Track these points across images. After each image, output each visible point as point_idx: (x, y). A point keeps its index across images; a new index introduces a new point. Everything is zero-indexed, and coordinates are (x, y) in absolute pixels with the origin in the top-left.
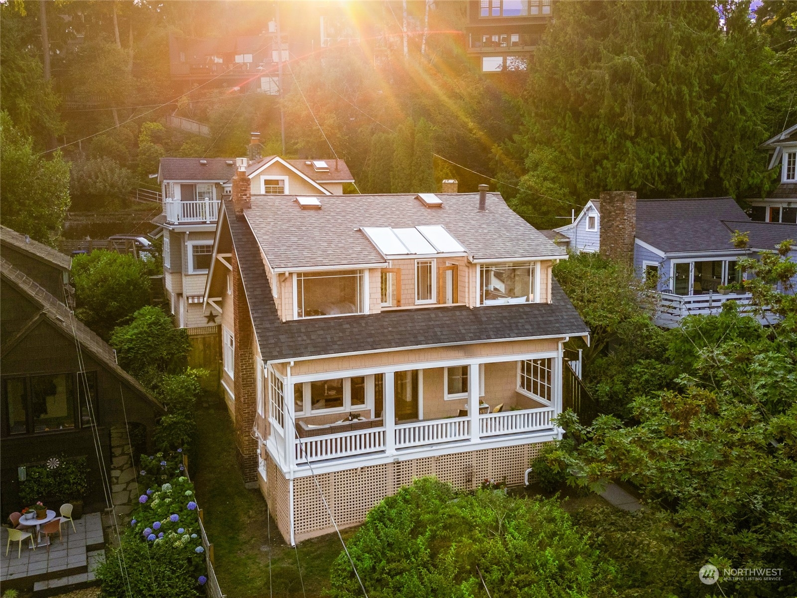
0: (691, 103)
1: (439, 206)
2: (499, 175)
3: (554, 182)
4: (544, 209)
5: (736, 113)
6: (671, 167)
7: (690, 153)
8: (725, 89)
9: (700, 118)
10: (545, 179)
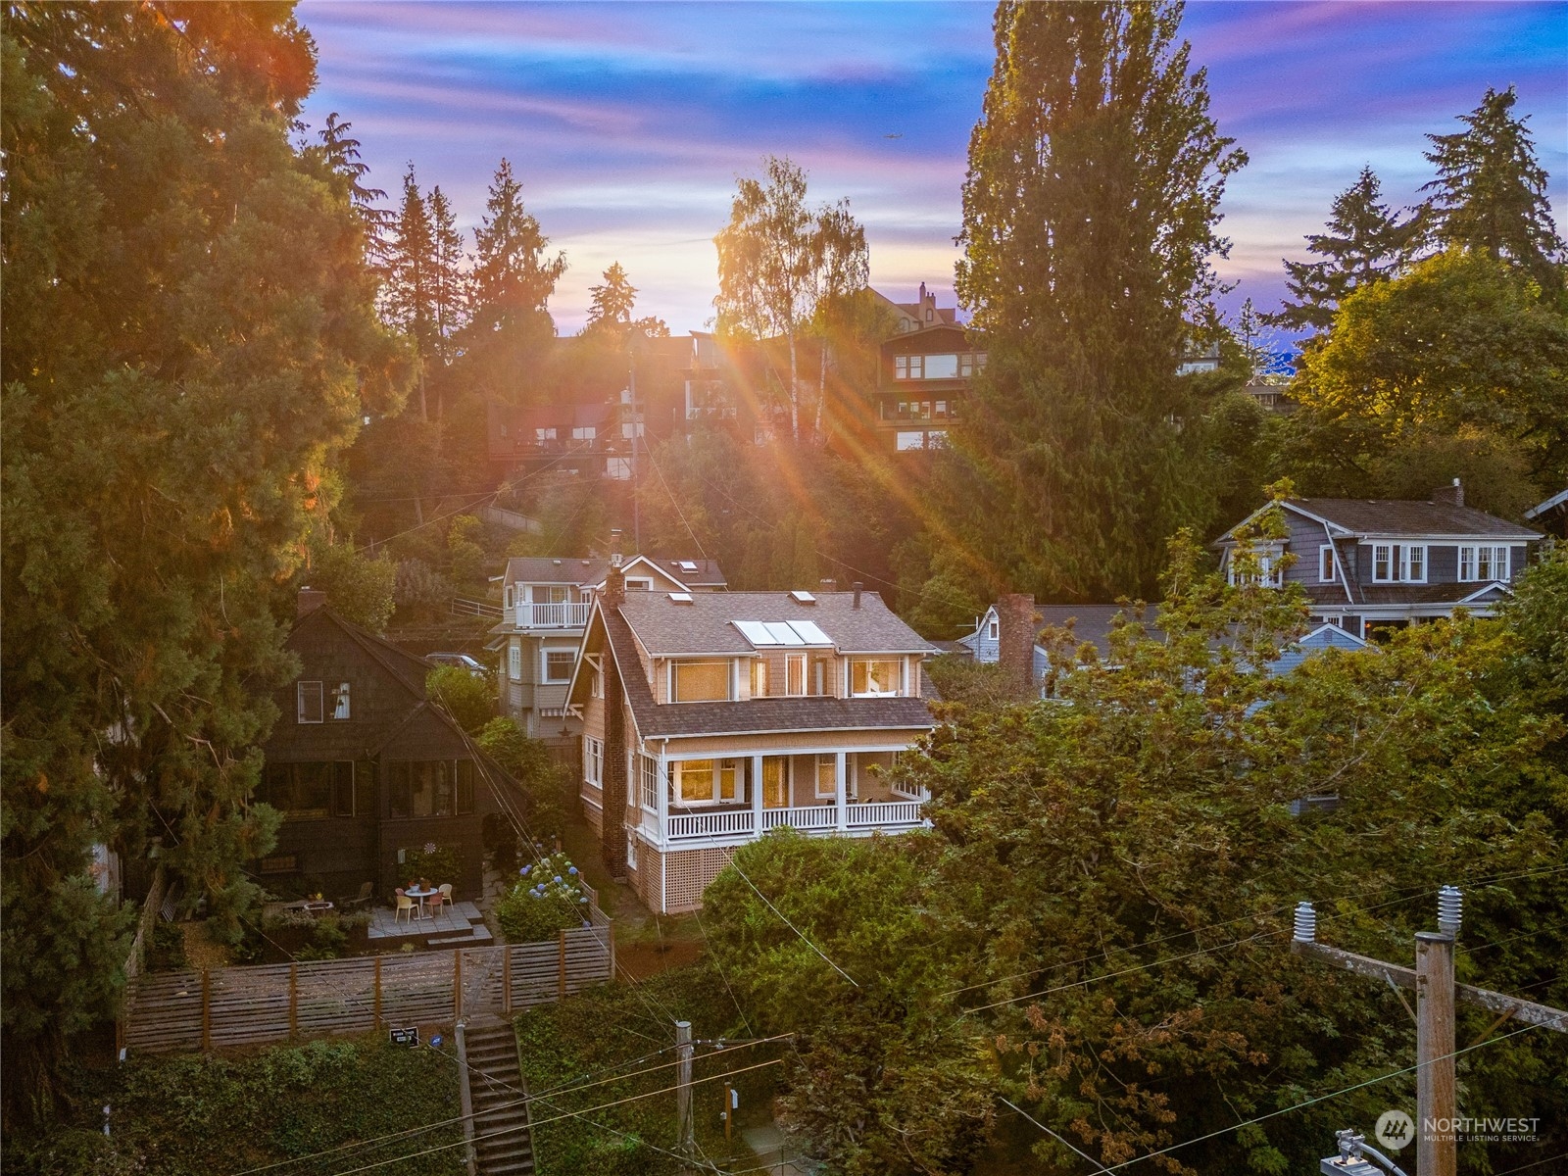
0: (1116, 495)
1: (812, 603)
2: (901, 580)
3: (962, 588)
4: (951, 618)
5: (1168, 509)
6: (1096, 569)
7: (1119, 554)
8: (1155, 480)
9: (1126, 514)
10: (952, 583)
